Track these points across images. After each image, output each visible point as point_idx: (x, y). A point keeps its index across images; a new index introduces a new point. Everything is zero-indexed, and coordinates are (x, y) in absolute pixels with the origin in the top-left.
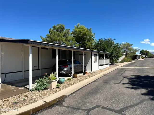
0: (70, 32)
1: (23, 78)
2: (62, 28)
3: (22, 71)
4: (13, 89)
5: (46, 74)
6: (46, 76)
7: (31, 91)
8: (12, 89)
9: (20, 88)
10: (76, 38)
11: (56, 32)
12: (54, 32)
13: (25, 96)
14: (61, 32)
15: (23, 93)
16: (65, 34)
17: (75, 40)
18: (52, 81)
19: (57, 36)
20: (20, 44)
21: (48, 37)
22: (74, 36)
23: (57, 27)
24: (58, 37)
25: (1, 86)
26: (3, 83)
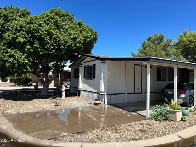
0: (172, 43)
1: (126, 102)
2: (161, 39)
3: (125, 94)
5: (166, 100)
6: (166, 103)
7: (148, 119)
8: (124, 113)
10: (182, 51)
11: (152, 45)
12: (150, 45)
13: (147, 125)
14: (158, 44)
15: (142, 120)
16: (164, 47)
17: (181, 54)
18: (177, 110)
19: (153, 51)
21: (140, 52)
22: (179, 48)
23: (154, 39)
24: (155, 51)
25: (107, 107)
26: (108, 104)
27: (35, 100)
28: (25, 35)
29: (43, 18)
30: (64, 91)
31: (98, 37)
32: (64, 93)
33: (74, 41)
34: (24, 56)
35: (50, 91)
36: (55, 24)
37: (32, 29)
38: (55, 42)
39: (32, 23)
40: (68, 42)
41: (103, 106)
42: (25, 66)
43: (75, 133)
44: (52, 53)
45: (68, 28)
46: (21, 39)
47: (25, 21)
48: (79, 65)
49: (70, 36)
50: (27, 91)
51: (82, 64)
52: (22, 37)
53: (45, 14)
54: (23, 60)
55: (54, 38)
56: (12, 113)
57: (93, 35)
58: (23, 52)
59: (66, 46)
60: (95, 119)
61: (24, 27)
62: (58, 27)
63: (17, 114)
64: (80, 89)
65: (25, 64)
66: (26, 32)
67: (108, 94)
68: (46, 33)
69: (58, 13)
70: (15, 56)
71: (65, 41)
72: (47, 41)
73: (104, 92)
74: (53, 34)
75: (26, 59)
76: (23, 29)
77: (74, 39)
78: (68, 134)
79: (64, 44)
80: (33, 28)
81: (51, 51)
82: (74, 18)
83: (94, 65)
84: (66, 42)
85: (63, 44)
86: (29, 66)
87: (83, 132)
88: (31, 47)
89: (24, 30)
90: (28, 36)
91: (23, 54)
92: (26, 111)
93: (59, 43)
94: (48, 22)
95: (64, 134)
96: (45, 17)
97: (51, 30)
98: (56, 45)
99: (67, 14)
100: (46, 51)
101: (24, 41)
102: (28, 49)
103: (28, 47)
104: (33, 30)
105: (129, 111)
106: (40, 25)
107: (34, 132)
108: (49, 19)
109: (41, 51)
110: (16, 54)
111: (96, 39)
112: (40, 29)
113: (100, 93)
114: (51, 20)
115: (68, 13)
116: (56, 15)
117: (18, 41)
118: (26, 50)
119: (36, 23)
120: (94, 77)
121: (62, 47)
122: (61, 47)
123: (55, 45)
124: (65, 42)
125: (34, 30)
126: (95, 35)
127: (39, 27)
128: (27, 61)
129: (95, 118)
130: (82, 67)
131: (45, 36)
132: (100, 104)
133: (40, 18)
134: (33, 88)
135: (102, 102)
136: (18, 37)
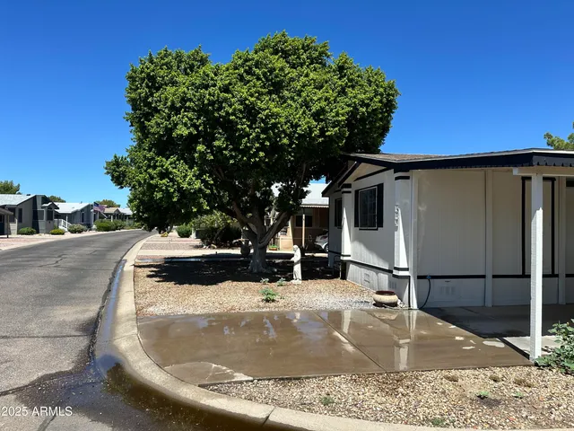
1: (489, 304)
3: (484, 277)
4: (462, 339)
7: (536, 365)
8: (457, 338)
9: (487, 343)
15: (508, 367)
20: (476, 173)
25: (418, 317)
26: (421, 308)
27: (227, 284)
28: (191, 120)
29: (236, 68)
30: (298, 263)
31: (398, 100)
32: (297, 269)
33: (318, 120)
34: (190, 174)
35: (277, 261)
36: (267, 80)
37: (206, 102)
38: (264, 131)
39: (206, 87)
40: (300, 126)
41: (406, 313)
42: (195, 199)
43: (269, 380)
44: (257, 159)
45: (303, 87)
46: (184, 129)
47: (193, 84)
48: (342, 188)
49: (307, 108)
50: (221, 260)
51: (349, 186)
52: (185, 125)
53: (240, 58)
54: (189, 184)
55: (263, 121)
56: (158, 314)
57: (381, 95)
58: (191, 164)
59: (297, 139)
60: (350, 348)
61: (191, 100)
62: (276, 87)
63: (167, 316)
64: (345, 258)
65: (195, 193)
66: (194, 110)
67: (419, 277)
68: (241, 107)
69: (280, 46)
70: (171, 173)
71: (292, 124)
72: (243, 130)
73: (407, 269)
74: (260, 108)
75: (196, 179)
76: (188, 104)
77: (318, 116)
78: (251, 378)
79: (291, 132)
80: (208, 100)
81: (256, 155)
82: (326, 54)
83: (381, 187)
84: (297, 126)
85: (288, 131)
86: (205, 196)
87: (295, 379)
88: (208, 148)
89: (189, 108)
90: (200, 121)
91: (191, 168)
92: (190, 311)
93: (274, 133)
94: (248, 78)
95: (240, 377)
96: (242, 65)
97: (253, 99)
98: (268, 139)
99: (308, 46)
100: (242, 157)
101: (190, 133)
102: (201, 153)
103: (201, 148)
104: (209, 105)
105: (479, 335)
106: (226, 89)
107: (177, 363)
108: (250, 68)
109: (232, 157)
110: (174, 168)
111: (389, 106)
112: (226, 100)
113: (395, 272)
114: (257, 71)
115: (308, 42)
116: (276, 52)
117: (178, 135)
118: (196, 155)
119: (214, 85)
120: (380, 224)
121: (285, 141)
122: (280, 140)
123: (264, 139)
124: (292, 126)
125: (212, 103)
126: (389, 95)
127: (221, 95)
128: (198, 185)
129: (353, 345)
130: (350, 192)
131: (237, 117)
132: (395, 304)
133: (227, 69)
134: (237, 251)
135: (400, 298)
136: (177, 124)
